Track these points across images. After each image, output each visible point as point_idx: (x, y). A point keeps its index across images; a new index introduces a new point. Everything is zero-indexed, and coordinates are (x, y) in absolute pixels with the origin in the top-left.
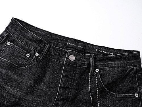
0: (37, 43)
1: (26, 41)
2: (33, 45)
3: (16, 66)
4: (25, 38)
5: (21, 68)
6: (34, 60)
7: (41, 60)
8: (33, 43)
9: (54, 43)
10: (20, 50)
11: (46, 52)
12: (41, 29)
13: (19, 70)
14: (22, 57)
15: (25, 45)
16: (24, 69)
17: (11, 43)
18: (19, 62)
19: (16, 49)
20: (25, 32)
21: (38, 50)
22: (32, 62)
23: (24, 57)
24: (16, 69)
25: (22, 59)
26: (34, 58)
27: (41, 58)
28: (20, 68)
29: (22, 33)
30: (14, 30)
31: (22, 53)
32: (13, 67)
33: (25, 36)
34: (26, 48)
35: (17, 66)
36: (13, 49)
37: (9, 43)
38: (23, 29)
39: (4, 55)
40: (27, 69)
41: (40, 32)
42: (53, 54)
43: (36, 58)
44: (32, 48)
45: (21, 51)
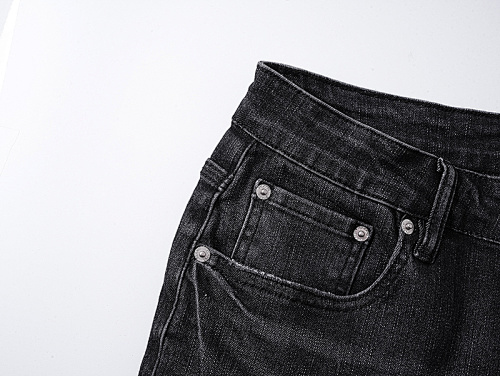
0: (398, 173)
1: (343, 171)
2: (381, 182)
3: (322, 297)
4: (339, 154)
5: (345, 300)
6: (404, 257)
7: (433, 251)
8: (377, 173)
9: (471, 158)
10: (321, 213)
11: (448, 206)
12: (391, 98)
13: (338, 310)
14: (336, 248)
15: (344, 189)
16: (359, 303)
17: (272, 188)
18: (325, 273)
19: (303, 214)
20: (333, 123)
21: (406, 202)
22: (392, 266)
23: (345, 245)
24: (327, 309)
25: (337, 257)
26: (399, 245)
27: (433, 241)
28: (338, 301)
29: (318, 132)
30: (278, 126)
31: (332, 229)
32: (311, 306)
33: (333, 145)
34: (350, 200)
35: (326, 298)
36: (288, 214)
37: (262, 191)
38: (320, 113)
39: (254, 252)
40: (370, 303)
41: (390, 111)
42: (480, 213)
43: (408, 247)
44: (377, 197)
45: (327, 220)
